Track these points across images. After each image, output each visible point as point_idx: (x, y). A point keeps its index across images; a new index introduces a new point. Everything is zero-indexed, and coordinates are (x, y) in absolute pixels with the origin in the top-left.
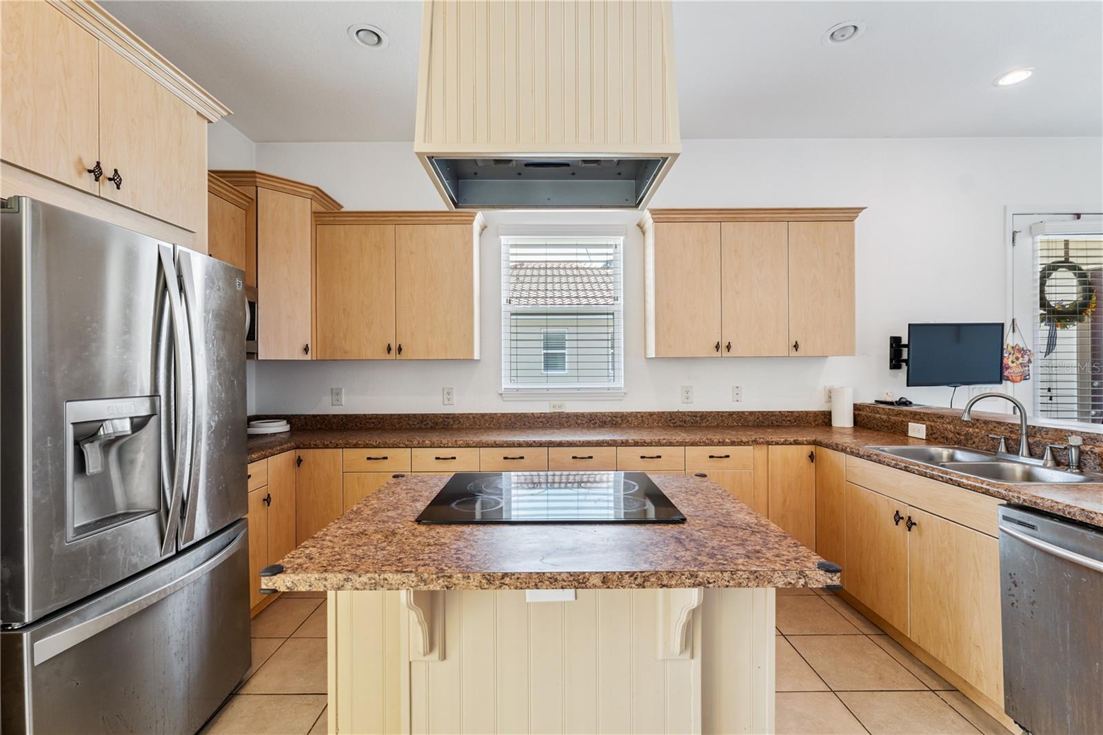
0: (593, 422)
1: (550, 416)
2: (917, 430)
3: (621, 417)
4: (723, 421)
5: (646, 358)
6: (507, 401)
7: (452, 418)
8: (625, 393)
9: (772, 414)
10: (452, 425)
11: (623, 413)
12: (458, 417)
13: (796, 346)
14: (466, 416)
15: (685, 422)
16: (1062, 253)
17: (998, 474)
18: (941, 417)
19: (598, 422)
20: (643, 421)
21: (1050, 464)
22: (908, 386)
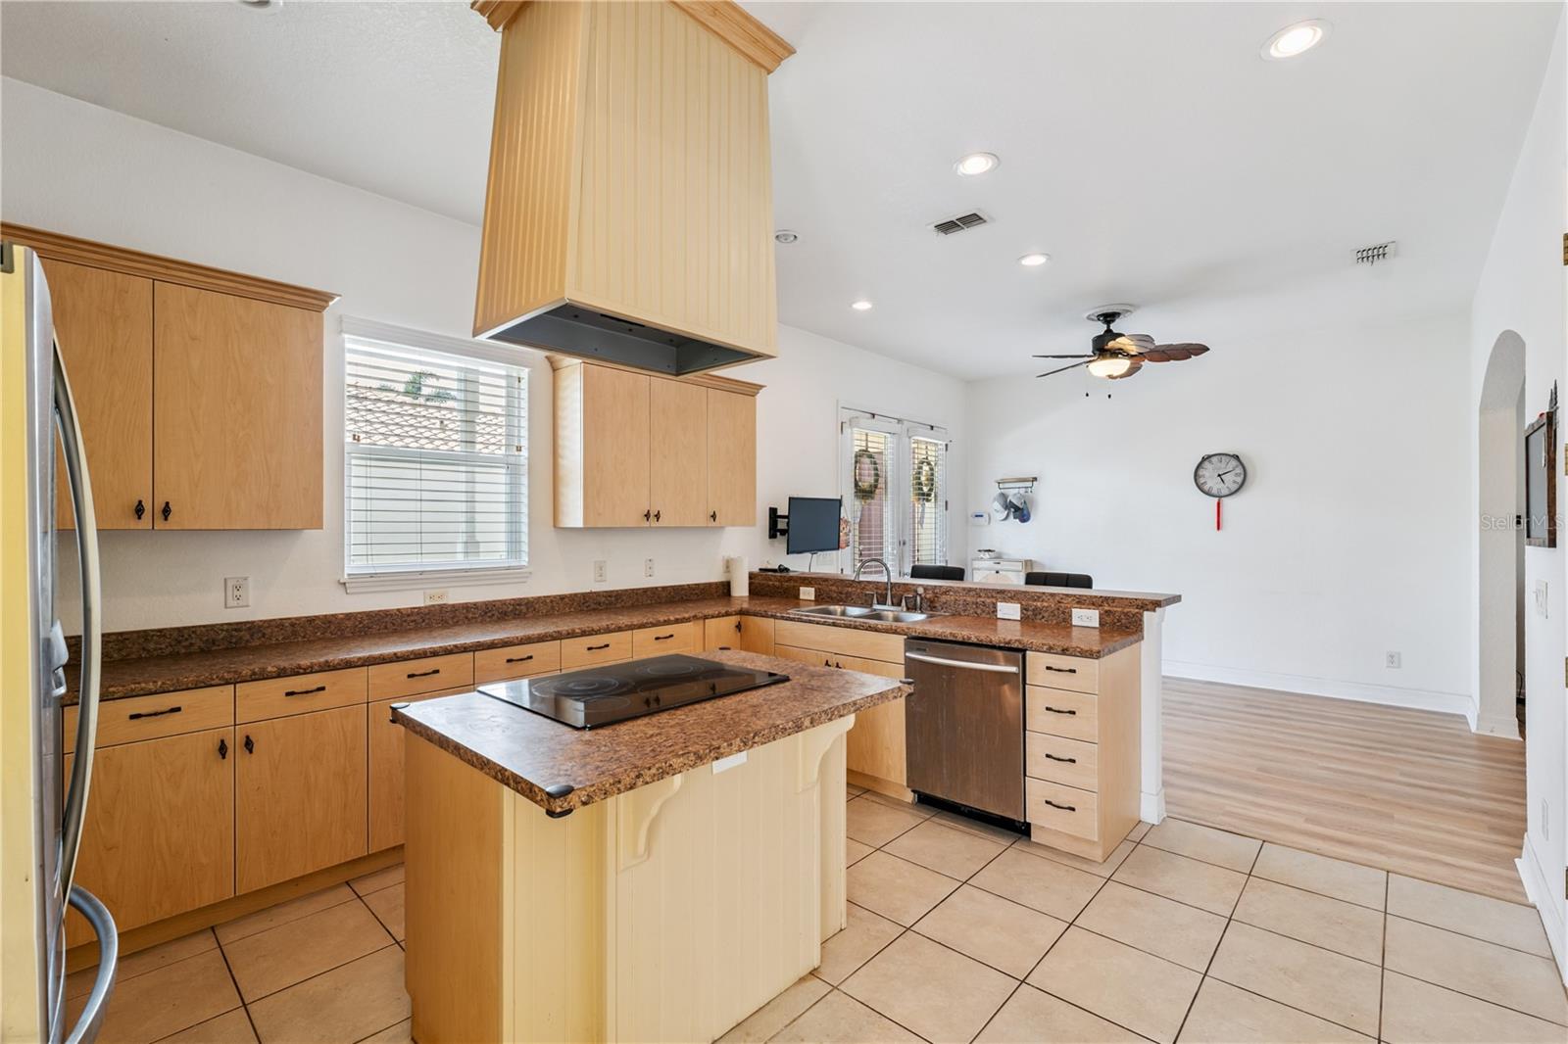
0: (489, 614)
1: (427, 611)
2: (807, 593)
3: (526, 604)
4: (637, 600)
5: (555, 526)
6: (352, 594)
7: (249, 629)
8: (530, 573)
9: (681, 587)
10: (247, 641)
11: (527, 599)
12: (260, 627)
13: (714, 516)
14: (279, 624)
15: (599, 604)
16: (864, 444)
17: (878, 617)
18: (826, 580)
19: (497, 613)
20: (553, 608)
21: (905, 609)
22: (788, 554)
